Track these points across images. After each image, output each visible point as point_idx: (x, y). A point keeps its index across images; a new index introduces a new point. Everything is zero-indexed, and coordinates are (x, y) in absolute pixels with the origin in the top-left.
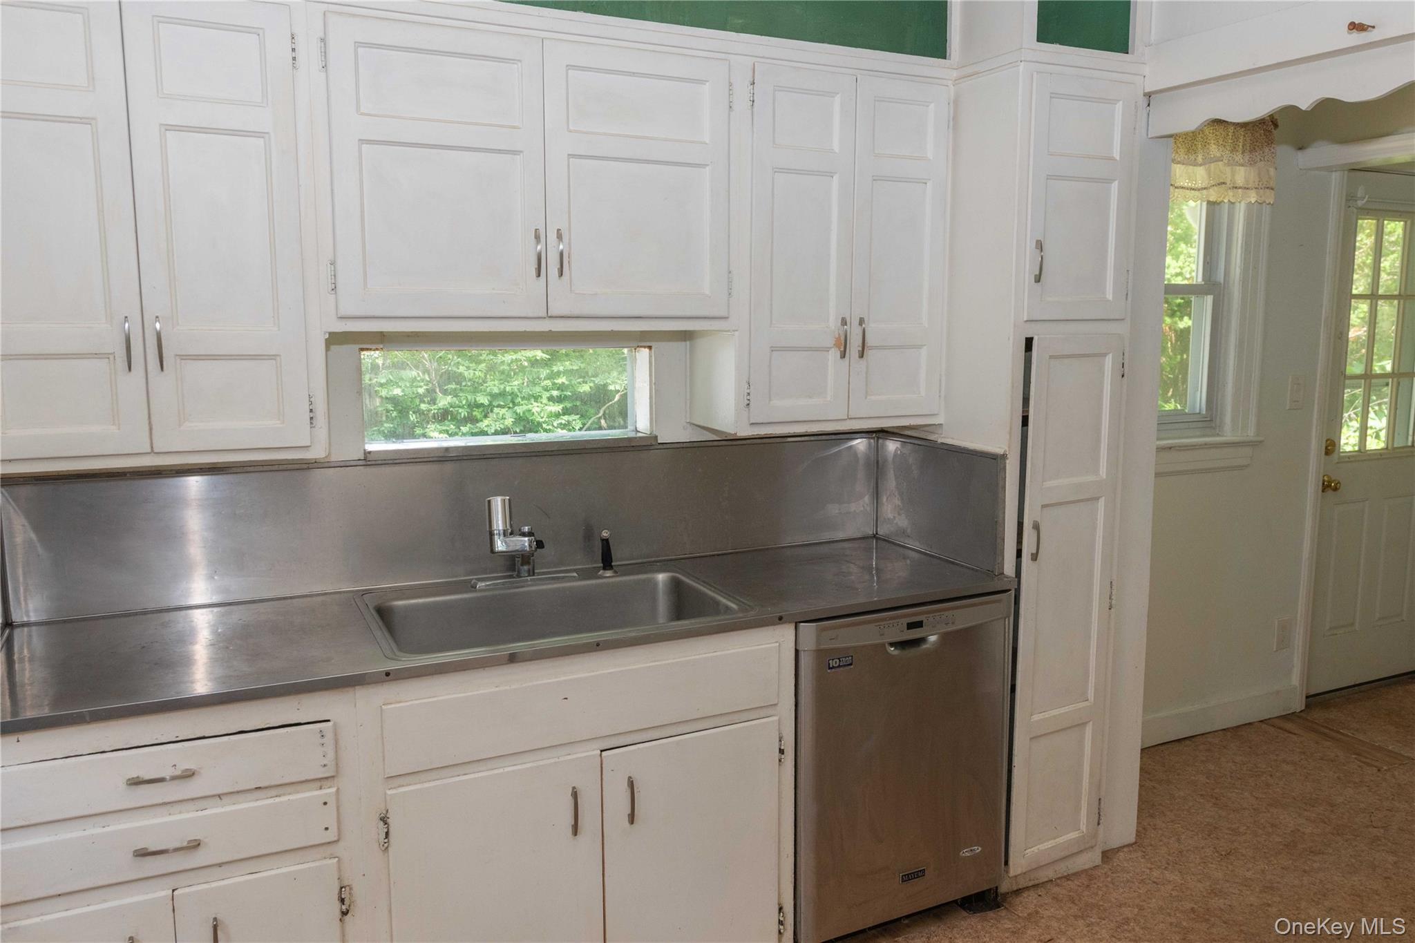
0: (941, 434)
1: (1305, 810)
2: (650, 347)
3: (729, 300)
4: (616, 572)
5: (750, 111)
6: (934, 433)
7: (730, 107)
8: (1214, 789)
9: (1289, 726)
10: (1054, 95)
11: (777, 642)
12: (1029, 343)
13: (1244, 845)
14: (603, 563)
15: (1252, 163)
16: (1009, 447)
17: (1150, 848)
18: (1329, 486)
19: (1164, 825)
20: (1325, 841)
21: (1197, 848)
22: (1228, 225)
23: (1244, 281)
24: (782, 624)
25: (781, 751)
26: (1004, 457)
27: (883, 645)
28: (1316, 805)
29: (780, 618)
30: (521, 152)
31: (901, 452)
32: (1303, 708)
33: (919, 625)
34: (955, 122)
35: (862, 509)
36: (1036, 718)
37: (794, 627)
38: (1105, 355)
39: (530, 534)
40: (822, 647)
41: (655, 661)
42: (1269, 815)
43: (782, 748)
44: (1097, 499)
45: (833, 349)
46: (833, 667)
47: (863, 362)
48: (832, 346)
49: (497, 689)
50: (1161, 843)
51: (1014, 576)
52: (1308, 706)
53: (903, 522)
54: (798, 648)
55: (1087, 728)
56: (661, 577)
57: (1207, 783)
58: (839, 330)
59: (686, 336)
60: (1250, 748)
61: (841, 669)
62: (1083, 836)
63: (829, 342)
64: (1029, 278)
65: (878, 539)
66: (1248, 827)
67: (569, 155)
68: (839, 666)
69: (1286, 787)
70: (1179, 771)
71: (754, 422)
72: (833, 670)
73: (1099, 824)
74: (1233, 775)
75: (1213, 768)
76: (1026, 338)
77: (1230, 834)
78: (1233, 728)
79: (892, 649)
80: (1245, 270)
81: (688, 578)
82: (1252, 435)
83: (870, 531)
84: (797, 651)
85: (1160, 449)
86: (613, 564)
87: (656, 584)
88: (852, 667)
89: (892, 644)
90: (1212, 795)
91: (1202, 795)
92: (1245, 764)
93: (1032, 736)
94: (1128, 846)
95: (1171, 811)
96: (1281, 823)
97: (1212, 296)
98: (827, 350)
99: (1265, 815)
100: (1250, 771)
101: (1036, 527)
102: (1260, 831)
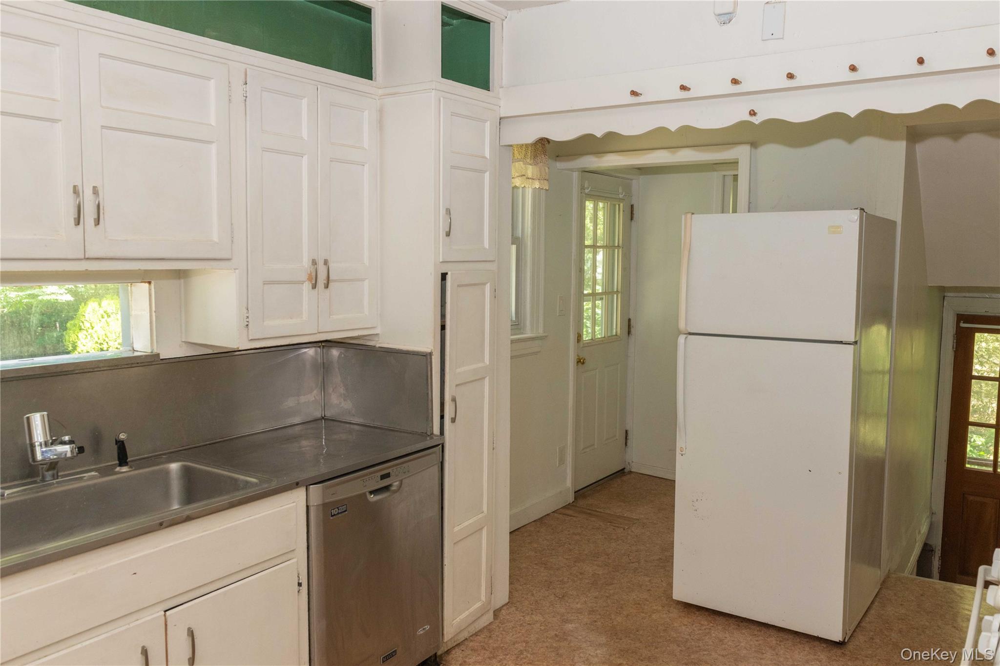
0: (379, 341)
1: (595, 561)
2: (150, 283)
3: (232, 246)
4: (131, 467)
5: (243, 104)
6: (373, 340)
7: (230, 100)
8: (541, 559)
9: (570, 512)
10: (454, 114)
11: (294, 502)
12: (444, 276)
13: (570, 588)
14: (119, 461)
15: (536, 164)
16: (434, 348)
17: (518, 603)
18: (580, 361)
19: (521, 587)
20: (611, 576)
21: (544, 597)
22: (522, 201)
23: (533, 236)
24: (299, 487)
25: (300, 585)
26: (431, 354)
27: (365, 494)
28: (599, 556)
29: (297, 484)
30: (60, 120)
31: (344, 355)
32: (574, 500)
33: (387, 476)
34: (380, 124)
35: (314, 399)
36: (456, 529)
37: (305, 489)
38: (485, 284)
39: (71, 442)
40: (327, 501)
41: (205, 531)
42: (577, 568)
43: (300, 582)
44: (484, 378)
45: (307, 282)
46: (334, 515)
47: (327, 291)
48: (306, 280)
49: (74, 576)
50: (523, 599)
51: (439, 434)
52: (575, 498)
53: (347, 405)
54: (308, 504)
55: (483, 531)
56: (174, 466)
57: (537, 556)
58: (310, 268)
59: (181, 275)
60: (552, 529)
61: (340, 515)
62: (483, 604)
63: (304, 277)
64: (442, 234)
65: (325, 420)
66: (568, 578)
67: (102, 126)
68: (338, 513)
69: (580, 549)
70: (517, 552)
71: (252, 338)
72: (334, 517)
73: (491, 594)
74: (549, 548)
75: (536, 546)
76: (442, 274)
77: (560, 584)
78: (539, 519)
79: (372, 496)
80: (533, 229)
81: (198, 464)
82: (541, 332)
83: (318, 414)
84: (307, 507)
85: (513, 342)
86: (129, 459)
87: (167, 473)
88: (346, 512)
89: (371, 493)
90: (542, 563)
91: (536, 564)
92: (553, 540)
93: (454, 542)
94: (507, 604)
95: (522, 577)
96: (585, 571)
97: (515, 246)
98: (302, 283)
99: (574, 568)
100: (558, 543)
101: (454, 400)
102: (576, 579)
